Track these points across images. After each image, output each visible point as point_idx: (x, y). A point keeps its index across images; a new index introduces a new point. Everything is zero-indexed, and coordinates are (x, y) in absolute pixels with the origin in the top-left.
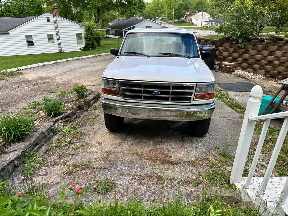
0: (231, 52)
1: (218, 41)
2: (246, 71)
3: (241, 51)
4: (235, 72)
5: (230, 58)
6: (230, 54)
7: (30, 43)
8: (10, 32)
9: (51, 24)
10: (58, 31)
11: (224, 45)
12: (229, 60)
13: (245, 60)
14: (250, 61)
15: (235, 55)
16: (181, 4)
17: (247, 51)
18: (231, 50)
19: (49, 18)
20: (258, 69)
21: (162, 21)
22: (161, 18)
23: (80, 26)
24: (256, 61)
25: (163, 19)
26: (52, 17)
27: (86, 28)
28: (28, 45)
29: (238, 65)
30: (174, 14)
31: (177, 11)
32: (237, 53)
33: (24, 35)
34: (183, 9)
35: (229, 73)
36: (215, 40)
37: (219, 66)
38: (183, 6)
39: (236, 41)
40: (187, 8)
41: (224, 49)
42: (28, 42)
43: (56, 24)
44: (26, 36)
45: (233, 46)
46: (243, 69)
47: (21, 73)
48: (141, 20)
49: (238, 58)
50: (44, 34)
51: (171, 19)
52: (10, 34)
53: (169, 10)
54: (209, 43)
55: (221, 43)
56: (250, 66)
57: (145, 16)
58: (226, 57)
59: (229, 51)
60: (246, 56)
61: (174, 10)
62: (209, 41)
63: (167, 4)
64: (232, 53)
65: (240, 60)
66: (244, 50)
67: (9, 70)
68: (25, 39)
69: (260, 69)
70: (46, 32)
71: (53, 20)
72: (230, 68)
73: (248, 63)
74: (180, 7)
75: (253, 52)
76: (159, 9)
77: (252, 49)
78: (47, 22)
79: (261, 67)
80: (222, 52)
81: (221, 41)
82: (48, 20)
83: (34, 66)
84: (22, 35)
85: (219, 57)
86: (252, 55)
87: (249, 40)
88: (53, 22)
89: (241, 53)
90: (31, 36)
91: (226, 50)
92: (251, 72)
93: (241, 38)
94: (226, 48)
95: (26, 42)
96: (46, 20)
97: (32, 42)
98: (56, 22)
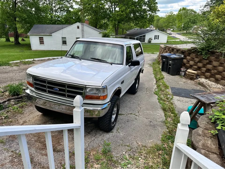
0: (196, 62)
1: (187, 51)
2: (209, 80)
3: (205, 62)
4: (198, 80)
5: (196, 67)
6: (195, 64)
7: (64, 43)
8: (52, 34)
9: (79, 30)
10: (83, 35)
11: (191, 55)
12: (195, 68)
13: (208, 70)
14: (212, 71)
15: (200, 65)
16: (190, 19)
17: (210, 63)
18: (197, 60)
19: (79, 26)
20: (219, 79)
21: (173, 32)
22: (172, 30)
23: (99, 33)
24: (218, 72)
25: (173, 30)
26: (81, 25)
27: (103, 35)
28: (63, 44)
29: (202, 74)
30: (183, 27)
31: (186, 25)
32: (202, 63)
33: (61, 37)
34: (192, 23)
35: (192, 80)
36: (184, 50)
37: (184, 73)
38: (191, 21)
39: (200, 53)
40: (195, 22)
41: (191, 58)
42: (63, 42)
43: (83, 30)
44: (62, 38)
45: (199, 57)
46: (206, 78)
47: (34, 63)
48: (151, 30)
49: (202, 67)
50: (74, 37)
51: (180, 31)
52: (53, 36)
53: (179, 24)
54: (179, 52)
55: (189, 53)
56: (212, 76)
57: (159, 27)
58: (192, 66)
59: (195, 61)
60: (209, 66)
61: (183, 24)
62: (179, 51)
63: (178, 19)
64: (198, 63)
65: (204, 69)
66: (208, 61)
67: (27, 60)
68: (61, 39)
69: (222, 79)
70: (76, 36)
71: (81, 28)
72: (193, 76)
73: (211, 73)
74: (188, 21)
75: (215, 63)
76: (171, 22)
77: (215, 61)
78: (77, 29)
79: (223, 78)
80: (189, 61)
81: (189, 52)
82: (78, 28)
83: (46, 59)
84: (60, 37)
85: (187, 65)
86: (215, 67)
87: (213, 53)
88: (81, 29)
89: (205, 64)
90: (65, 38)
91: (193, 59)
92: (213, 82)
93: (205, 50)
94: (193, 58)
95: (61, 42)
96: (77, 28)
97: (66, 42)
98: (83, 29)
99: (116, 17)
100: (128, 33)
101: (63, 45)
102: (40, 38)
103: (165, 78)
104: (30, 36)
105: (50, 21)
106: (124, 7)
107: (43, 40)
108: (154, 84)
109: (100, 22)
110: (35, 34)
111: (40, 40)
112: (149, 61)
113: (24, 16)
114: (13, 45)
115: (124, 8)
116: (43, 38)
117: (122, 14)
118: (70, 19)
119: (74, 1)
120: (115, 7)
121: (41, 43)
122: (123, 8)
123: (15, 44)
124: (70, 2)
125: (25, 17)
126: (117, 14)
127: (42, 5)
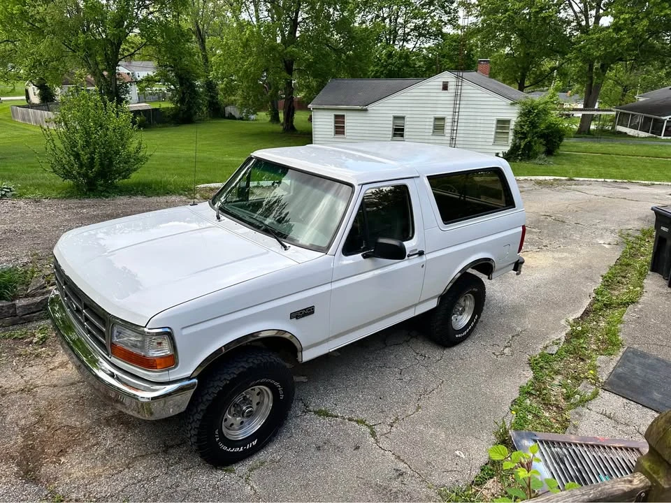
7: (399, 132)
8: (369, 108)
9: (448, 96)
19: (447, 82)
23: (512, 104)
26: (454, 80)
27: (523, 110)
28: (395, 135)
33: (392, 115)
42: (396, 130)
43: (457, 96)
44: (395, 118)
50: (428, 116)
52: (369, 111)
68: (391, 122)
70: (434, 113)
71: (454, 87)
78: (441, 91)
82: (445, 87)
84: (389, 115)
88: (453, 91)
90: (403, 118)
95: (391, 129)
96: (441, 87)
97: (403, 130)
98: (459, 91)
99: (589, 49)
100: (641, 99)
101: (395, 138)
102: (336, 116)
103: (640, 306)
104: (315, 110)
105: (381, 68)
106: (628, 13)
107: (343, 123)
108: (563, 322)
109: (538, 65)
110: (326, 107)
111: (336, 122)
112: (639, 219)
113: (306, 57)
114: (278, 133)
115: (627, 16)
116: (344, 116)
117: (615, 36)
118: (441, 59)
119: (462, 4)
120: (598, 11)
121: (337, 133)
122: (622, 17)
123: (284, 129)
124: (451, 7)
125: (308, 59)
126: (598, 39)
127: (371, 21)
